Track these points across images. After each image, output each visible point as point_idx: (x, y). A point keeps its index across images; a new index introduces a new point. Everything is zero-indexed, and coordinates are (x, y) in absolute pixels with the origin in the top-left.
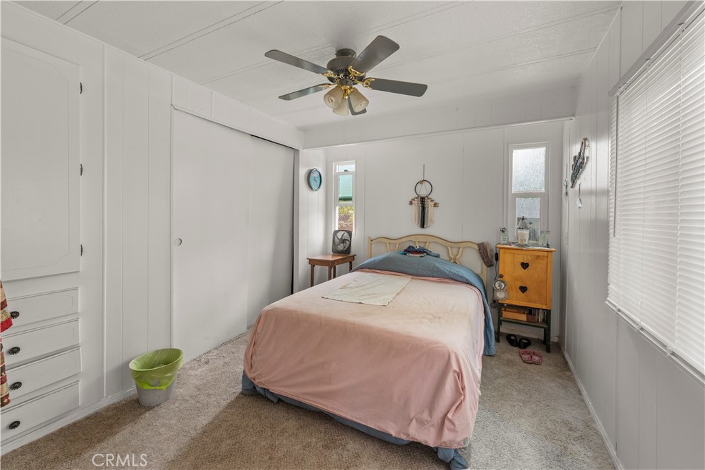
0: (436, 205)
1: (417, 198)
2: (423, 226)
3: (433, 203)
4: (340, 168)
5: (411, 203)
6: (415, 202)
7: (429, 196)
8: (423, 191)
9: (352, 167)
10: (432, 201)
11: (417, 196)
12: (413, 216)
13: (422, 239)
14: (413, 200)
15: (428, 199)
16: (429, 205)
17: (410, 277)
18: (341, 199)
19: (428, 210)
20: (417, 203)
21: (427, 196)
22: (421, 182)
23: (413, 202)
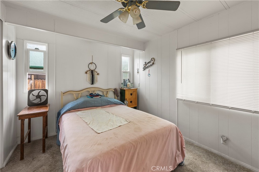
0: (98, 74)
1: (90, 71)
2: (93, 83)
3: (97, 73)
4: (30, 46)
5: (86, 73)
6: (89, 72)
7: (95, 70)
8: (92, 67)
9: (43, 48)
10: (97, 72)
11: (89, 69)
12: (88, 79)
13: (93, 89)
14: (88, 71)
15: (95, 71)
16: (95, 74)
17: (100, 107)
18: (31, 68)
19: (95, 76)
20: (89, 73)
21: (94, 70)
22: (91, 63)
23: (88, 72)
